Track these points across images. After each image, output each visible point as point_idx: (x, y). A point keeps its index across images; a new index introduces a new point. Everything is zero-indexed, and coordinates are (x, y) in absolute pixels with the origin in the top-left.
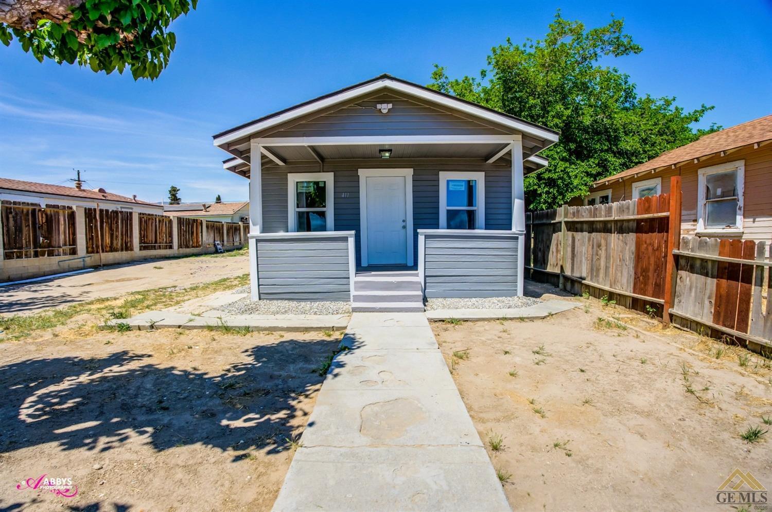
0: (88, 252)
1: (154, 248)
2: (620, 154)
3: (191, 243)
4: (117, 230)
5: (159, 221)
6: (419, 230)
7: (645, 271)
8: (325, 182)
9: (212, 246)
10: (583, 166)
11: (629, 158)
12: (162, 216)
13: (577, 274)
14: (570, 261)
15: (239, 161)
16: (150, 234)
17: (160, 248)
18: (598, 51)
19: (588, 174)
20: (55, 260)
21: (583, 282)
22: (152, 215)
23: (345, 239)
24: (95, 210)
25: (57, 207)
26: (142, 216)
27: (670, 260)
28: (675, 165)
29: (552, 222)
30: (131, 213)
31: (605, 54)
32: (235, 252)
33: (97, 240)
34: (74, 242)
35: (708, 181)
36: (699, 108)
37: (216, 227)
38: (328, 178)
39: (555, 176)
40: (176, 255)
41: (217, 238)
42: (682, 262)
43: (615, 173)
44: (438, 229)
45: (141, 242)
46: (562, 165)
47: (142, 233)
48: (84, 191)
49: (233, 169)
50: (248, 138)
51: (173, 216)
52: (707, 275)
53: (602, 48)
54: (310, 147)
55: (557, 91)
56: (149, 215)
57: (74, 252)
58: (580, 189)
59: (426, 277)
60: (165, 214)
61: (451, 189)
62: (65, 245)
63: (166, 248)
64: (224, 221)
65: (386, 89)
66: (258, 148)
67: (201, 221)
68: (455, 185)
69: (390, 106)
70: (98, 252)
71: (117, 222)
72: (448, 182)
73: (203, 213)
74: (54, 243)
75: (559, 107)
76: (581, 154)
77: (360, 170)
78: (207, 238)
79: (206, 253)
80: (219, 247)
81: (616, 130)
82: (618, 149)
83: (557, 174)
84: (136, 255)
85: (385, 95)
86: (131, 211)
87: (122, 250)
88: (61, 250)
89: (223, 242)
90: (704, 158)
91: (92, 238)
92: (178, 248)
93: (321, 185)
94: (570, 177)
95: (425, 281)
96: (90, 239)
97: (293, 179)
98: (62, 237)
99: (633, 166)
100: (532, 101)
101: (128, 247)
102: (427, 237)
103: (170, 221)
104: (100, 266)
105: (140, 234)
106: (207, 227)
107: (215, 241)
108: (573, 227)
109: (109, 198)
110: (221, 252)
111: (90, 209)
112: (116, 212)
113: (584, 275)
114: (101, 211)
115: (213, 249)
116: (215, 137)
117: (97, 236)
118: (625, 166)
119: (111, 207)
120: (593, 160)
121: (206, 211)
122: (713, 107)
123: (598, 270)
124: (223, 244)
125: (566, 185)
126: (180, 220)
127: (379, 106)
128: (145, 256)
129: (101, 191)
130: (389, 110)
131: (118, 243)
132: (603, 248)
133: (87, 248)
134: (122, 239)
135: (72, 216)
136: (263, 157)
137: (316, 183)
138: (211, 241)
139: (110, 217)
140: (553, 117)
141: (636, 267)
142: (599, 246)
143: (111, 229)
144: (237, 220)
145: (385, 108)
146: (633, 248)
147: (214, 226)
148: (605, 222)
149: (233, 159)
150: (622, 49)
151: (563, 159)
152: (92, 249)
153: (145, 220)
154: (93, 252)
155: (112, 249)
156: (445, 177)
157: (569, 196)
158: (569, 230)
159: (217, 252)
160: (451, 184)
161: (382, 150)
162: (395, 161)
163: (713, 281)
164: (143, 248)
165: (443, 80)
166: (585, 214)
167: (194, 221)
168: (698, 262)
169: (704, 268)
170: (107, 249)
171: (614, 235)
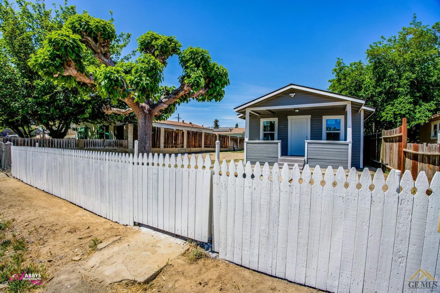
0: (187, 147)
1: (209, 147)
3: (224, 146)
4: (197, 139)
5: (212, 136)
6: (306, 141)
8: (274, 122)
9: (232, 148)
10: (425, 106)
13: (386, 163)
15: (242, 115)
16: (208, 141)
17: (211, 147)
20: (177, 149)
23: (277, 143)
25: (178, 130)
26: (205, 134)
27: (402, 153)
29: (380, 138)
30: (202, 132)
33: (190, 143)
34: (183, 143)
37: (234, 139)
38: (275, 120)
41: (235, 144)
42: (407, 154)
44: (322, 140)
45: (205, 145)
48: (185, 123)
49: (241, 117)
50: (245, 108)
51: (218, 134)
52: (410, 159)
56: (208, 133)
57: (183, 147)
60: (214, 133)
62: (180, 144)
63: (214, 147)
64: (238, 136)
65: (292, 88)
66: (248, 111)
67: (228, 136)
68: (330, 122)
69: (294, 94)
70: (190, 147)
71: (197, 136)
73: (229, 132)
74: (177, 143)
76: (427, 98)
77: (288, 116)
78: (230, 144)
79: (230, 151)
80: (235, 148)
84: (203, 149)
85: (292, 91)
86: (201, 131)
87: (198, 147)
88: (179, 146)
89: (237, 146)
91: (188, 142)
95: (307, 160)
97: (262, 120)
98: (180, 141)
100: (391, 72)
101: (200, 146)
102: (308, 143)
103: (216, 136)
104: (191, 153)
105: (205, 141)
106: (231, 139)
109: (194, 126)
110: (236, 151)
111: (189, 131)
112: (196, 132)
113: (388, 163)
114: (192, 131)
115: (233, 149)
116: (234, 109)
117: (190, 141)
119: (195, 130)
121: (231, 132)
123: (391, 160)
126: (220, 136)
127: (290, 95)
128: (206, 150)
129: (190, 123)
130: (294, 95)
131: (197, 144)
132: (392, 150)
135: (183, 133)
136: (250, 113)
137: (271, 122)
138: (232, 145)
139: (195, 134)
141: (398, 158)
142: (391, 148)
143: (195, 139)
145: (292, 95)
146: (398, 149)
152: (188, 146)
153: (207, 135)
154: (188, 147)
155: (195, 147)
156: (325, 118)
158: (385, 142)
159: (234, 150)
160: (328, 121)
161: (295, 109)
162: (303, 112)
163: (412, 161)
164: (205, 147)
165: (342, 65)
166: (388, 134)
167: (226, 136)
168: (409, 154)
169: (410, 156)
170: (193, 146)
171: (394, 143)
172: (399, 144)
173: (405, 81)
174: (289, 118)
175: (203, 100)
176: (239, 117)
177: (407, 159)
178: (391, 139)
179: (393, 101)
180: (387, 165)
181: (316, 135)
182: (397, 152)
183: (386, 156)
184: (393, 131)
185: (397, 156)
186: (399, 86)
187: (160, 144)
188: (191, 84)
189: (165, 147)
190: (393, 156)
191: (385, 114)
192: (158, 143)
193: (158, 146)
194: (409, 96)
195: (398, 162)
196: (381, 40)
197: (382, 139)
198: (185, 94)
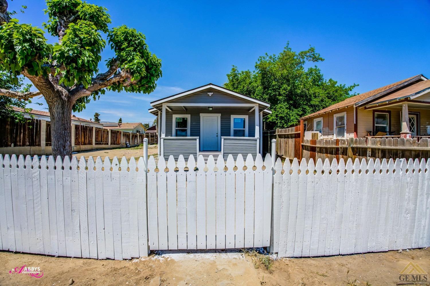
0: (75, 145)
1: (100, 144)
2: (311, 106)
3: (116, 142)
4: (87, 135)
5: (103, 131)
6: (222, 137)
7: (297, 151)
8: (187, 118)
9: (125, 144)
10: (296, 111)
11: (315, 108)
12: (105, 129)
13: (281, 154)
14: (279, 149)
15: (155, 109)
16: (99, 137)
17: (103, 144)
18: (305, 60)
19: (298, 115)
21: (283, 156)
22: (101, 128)
23: (196, 139)
24: (79, 125)
26: (96, 129)
27: (301, 146)
28: (325, 112)
29: (274, 135)
30: (92, 127)
31: (309, 61)
32: (136, 148)
35: (337, 119)
36: (353, 85)
37: (126, 135)
38: (188, 117)
39: (283, 116)
40: (110, 148)
41: (127, 141)
42: (304, 147)
43: (308, 114)
44: (230, 136)
45: (96, 141)
46: (286, 111)
47: (96, 137)
50: (162, 103)
51: (109, 129)
52: (308, 151)
53: (307, 59)
54: (184, 107)
55: (285, 78)
56: (99, 128)
58: (294, 121)
59: (224, 153)
61: (235, 121)
63: (105, 144)
64: (131, 132)
65: (211, 88)
66: (165, 106)
67: (121, 132)
68: (237, 120)
69: (212, 93)
70: (79, 145)
71: (87, 131)
72: (234, 119)
73: (118, 128)
75: (285, 86)
76: (296, 105)
77: (200, 114)
78: (123, 140)
79: (122, 148)
80: (128, 145)
81: (310, 96)
82: (310, 104)
83: (284, 115)
84: (93, 147)
85: (210, 90)
87: (88, 145)
89: (130, 142)
90: (334, 110)
92: (111, 145)
93: (185, 119)
94: (290, 116)
95: (224, 155)
96: (77, 139)
97: (175, 117)
99: (316, 111)
100: (274, 83)
101: (90, 143)
102: (224, 139)
103: (108, 132)
104: (80, 151)
106: (123, 135)
107: (126, 142)
108: (280, 136)
110: (129, 148)
111: (77, 125)
112: (87, 127)
113: (283, 154)
114: (81, 126)
115: (125, 146)
117: (79, 138)
118: (313, 111)
120: (300, 108)
121: (120, 127)
122: (358, 85)
123: (286, 152)
124: (130, 144)
125: (288, 119)
126: (112, 131)
127: (208, 93)
128: (97, 148)
130: (212, 95)
131: (87, 141)
132: (288, 144)
133: (75, 142)
134: (88, 139)
136: (166, 110)
137: (183, 119)
138: (124, 142)
139: (85, 129)
140: (283, 90)
141: (295, 150)
142: (287, 143)
143: (84, 135)
144: (135, 132)
145: (210, 94)
146: (294, 144)
147: (126, 134)
148: (288, 135)
149: (153, 108)
150: (316, 59)
151: (287, 108)
152: (77, 143)
153: (98, 131)
154: (77, 145)
155: (85, 144)
156: (233, 117)
157: (289, 124)
158: (279, 138)
159: (127, 147)
160: (235, 119)
161: (209, 107)
162: (216, 110)
163: (309, 152)
164: (96, 144)
165: (236, 72)
166: (283, 132)
167: (118, 132)
168: (307, 147)
169: (308, 148)
170: (83, 144)
171: (290, 139)
172: (295, 140)
173: (284, 91)
174: (202, 115)
175: (133, 90)
176: (151, 112)
177: (304, 151)
178: (286, 136)
179: (275, 106)
180: (283, 155)
181: (225, 131)
182: (293, 146)
183: (280, 149)
184: (289, 130)
185: (293, 149)
186: (280, 95)
187: (40, 141)
188: (132, 71)
189: (47, 145)
190: (289, 149)
191: (270, 116)
192: (37, 140)
193: (37, 144)
194: (286, 103)
195: (295, 153)
196: (265, 56)
197: (277, 135)
198: (118, 82)
